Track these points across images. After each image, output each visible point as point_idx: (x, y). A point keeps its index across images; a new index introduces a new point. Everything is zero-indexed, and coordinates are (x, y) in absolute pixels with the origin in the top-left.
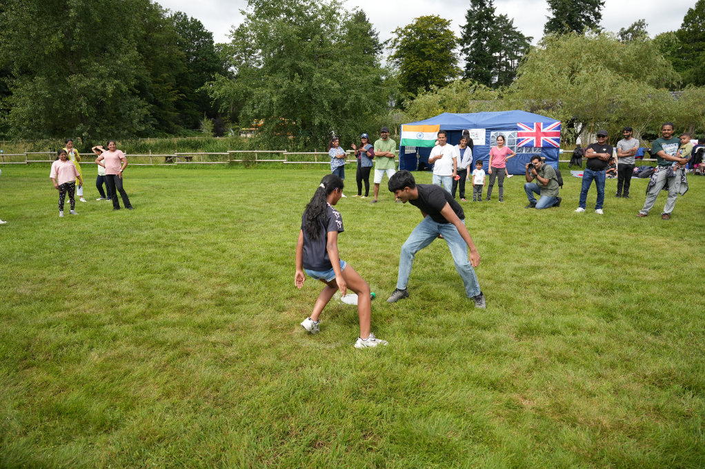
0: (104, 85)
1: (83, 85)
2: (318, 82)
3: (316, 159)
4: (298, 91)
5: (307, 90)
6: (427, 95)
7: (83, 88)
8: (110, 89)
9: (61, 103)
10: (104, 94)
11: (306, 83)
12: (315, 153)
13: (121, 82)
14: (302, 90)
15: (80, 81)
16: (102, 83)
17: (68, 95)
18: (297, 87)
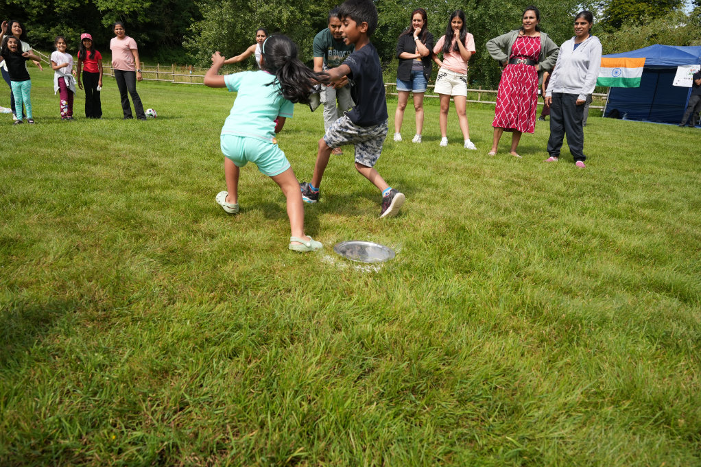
0: (280, 12)
1: (262, 10)
2: (496, 8)
3: (479, 97)
4: (471, 17)
5: (481, 17)
6: (634, 27)
7: (262, 14)
8: (285, 15)
9: (242, 28)
10: (279, 20)
11: (480, 8)
12: (480, 90)
13: (296, 9)
14: (476, 15)
15: (260, 6)
16: (279, 9)
17: (249, 20)
18: (470, 12)
